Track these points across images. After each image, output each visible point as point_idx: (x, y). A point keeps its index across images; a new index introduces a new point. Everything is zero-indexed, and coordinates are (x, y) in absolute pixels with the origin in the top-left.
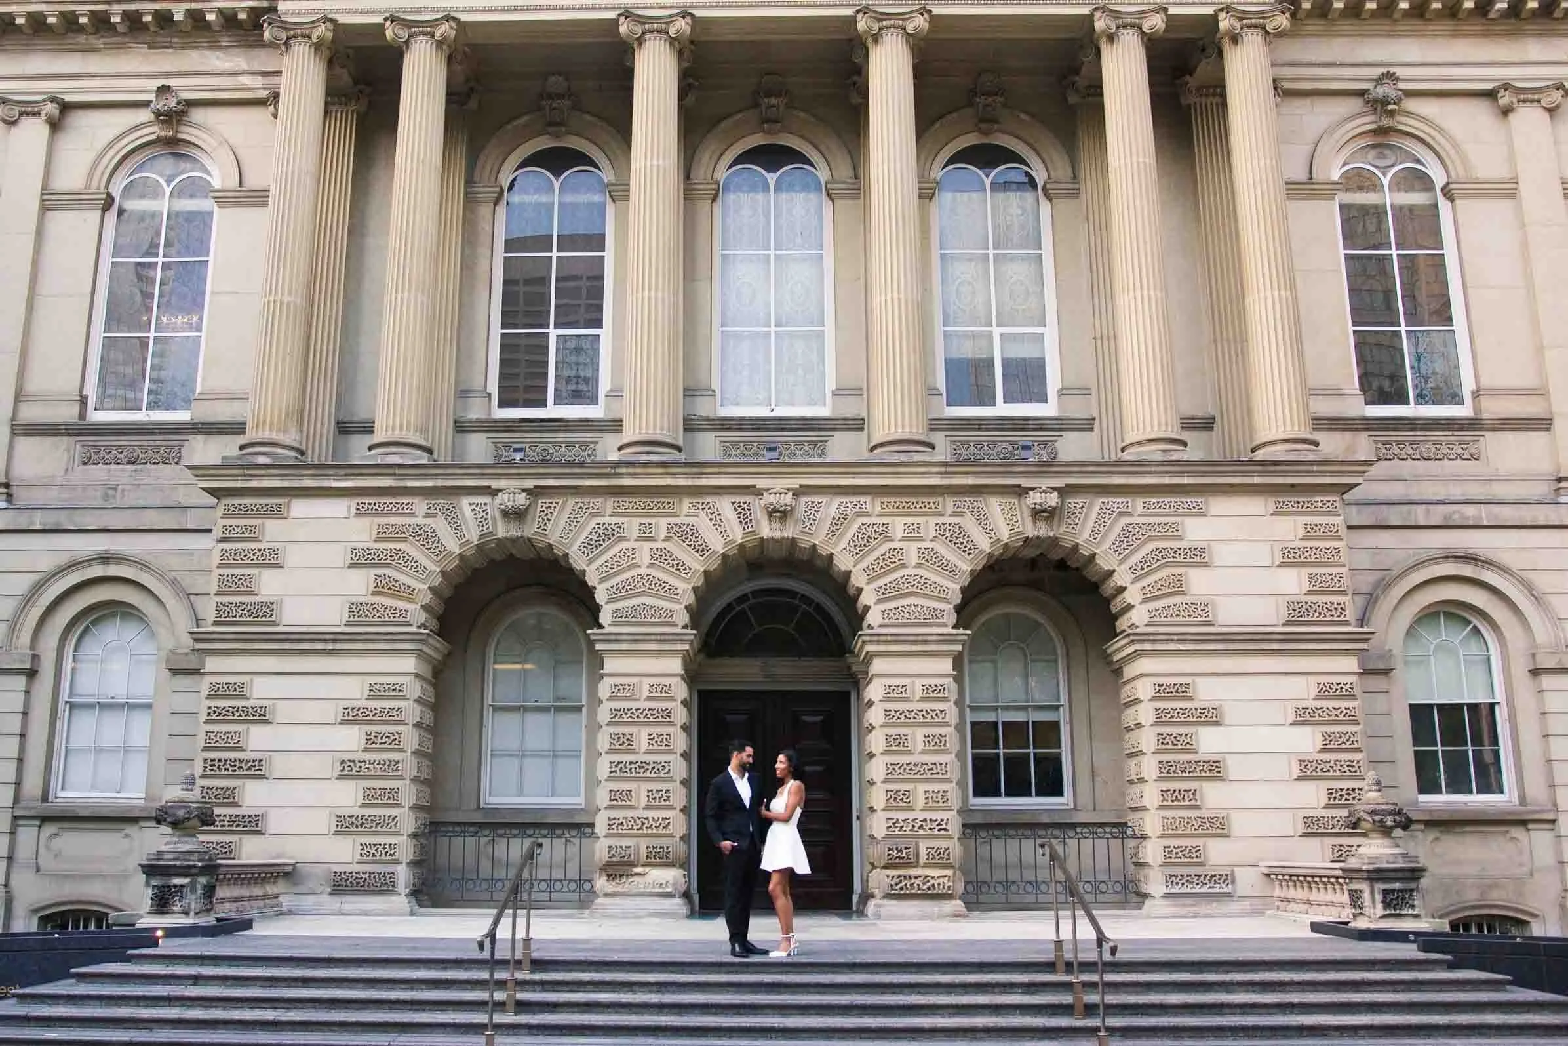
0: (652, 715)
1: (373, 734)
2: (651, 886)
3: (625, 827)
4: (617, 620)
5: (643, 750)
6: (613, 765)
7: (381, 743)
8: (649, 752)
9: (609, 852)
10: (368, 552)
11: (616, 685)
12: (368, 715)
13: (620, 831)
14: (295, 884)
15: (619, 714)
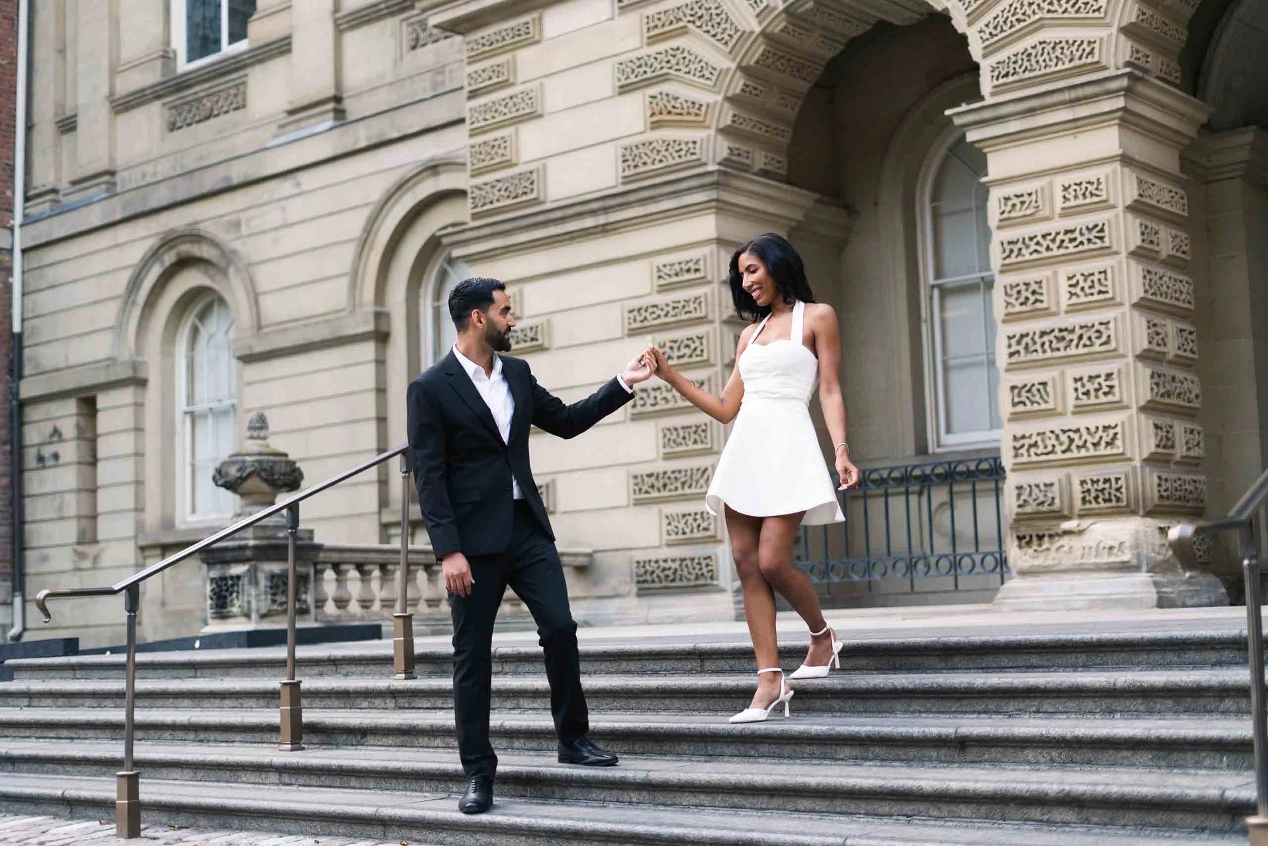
0: (1072, 240)
1: (668, 345)
2: (1094, 553)
3: (1041, 450)
4: (1001, 81)
5: (1064, 307)
6: (1013, 341)
7: (679, 357)
8: (1073, 309)
9: (1019, 496)
10: (638, 63)
11: (1007, 199)
12: (659, 316)
13: (1034, 458)
14: (596, 583)
15: (1015, 248)
